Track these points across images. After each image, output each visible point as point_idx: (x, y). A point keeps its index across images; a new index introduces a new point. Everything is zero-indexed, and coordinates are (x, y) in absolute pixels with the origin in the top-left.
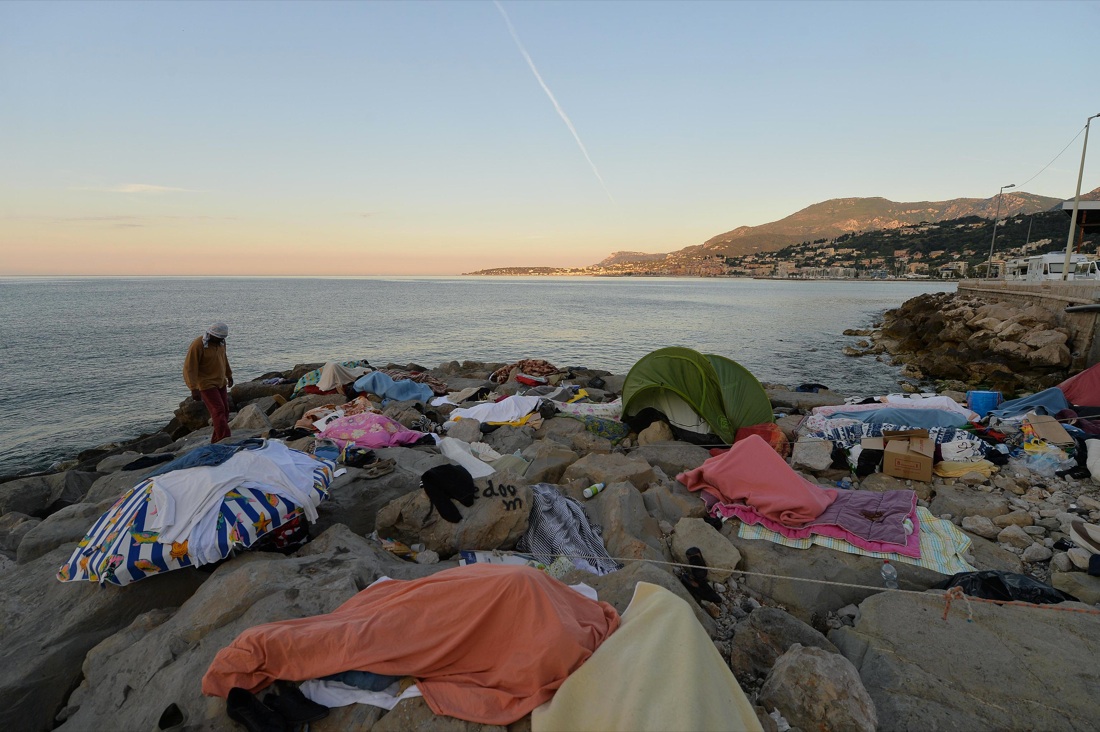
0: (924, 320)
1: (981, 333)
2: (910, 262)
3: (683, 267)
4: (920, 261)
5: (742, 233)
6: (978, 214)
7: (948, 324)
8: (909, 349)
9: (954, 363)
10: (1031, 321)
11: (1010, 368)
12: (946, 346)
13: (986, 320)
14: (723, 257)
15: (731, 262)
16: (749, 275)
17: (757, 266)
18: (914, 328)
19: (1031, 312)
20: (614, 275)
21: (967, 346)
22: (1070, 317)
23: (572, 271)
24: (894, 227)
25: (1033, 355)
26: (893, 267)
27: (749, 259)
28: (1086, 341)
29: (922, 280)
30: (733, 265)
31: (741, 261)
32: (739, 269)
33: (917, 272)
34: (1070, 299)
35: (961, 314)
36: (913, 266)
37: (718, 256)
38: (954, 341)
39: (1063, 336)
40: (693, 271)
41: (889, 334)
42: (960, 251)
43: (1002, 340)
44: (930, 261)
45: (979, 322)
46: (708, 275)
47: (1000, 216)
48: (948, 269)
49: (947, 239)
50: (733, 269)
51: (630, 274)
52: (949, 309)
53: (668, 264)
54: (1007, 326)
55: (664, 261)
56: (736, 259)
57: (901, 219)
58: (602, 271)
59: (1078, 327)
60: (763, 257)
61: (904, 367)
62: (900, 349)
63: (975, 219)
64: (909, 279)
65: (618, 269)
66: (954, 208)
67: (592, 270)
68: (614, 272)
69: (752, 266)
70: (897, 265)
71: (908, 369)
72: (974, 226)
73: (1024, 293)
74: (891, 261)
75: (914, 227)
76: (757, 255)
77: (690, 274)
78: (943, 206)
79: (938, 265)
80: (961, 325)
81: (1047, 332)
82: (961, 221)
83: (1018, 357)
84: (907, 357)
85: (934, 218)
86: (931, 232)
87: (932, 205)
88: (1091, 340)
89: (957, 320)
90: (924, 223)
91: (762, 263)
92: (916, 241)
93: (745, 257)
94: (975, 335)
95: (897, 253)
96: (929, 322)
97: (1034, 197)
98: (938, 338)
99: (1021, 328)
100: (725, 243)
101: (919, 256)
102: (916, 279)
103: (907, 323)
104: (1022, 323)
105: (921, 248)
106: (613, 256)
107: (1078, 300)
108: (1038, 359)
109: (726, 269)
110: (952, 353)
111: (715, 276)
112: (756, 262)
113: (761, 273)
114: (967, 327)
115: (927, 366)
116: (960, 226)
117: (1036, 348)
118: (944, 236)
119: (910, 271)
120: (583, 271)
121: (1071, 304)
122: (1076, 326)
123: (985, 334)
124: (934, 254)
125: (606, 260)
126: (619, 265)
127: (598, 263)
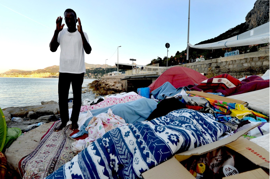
0: (97, 84)
1: (108, 85)
2: (92, 75)
4: (93, 75)
5: (55, 67)
6: (101, 67)
7: (102, 84)
8: (96, 90)
9: (105, 92)
10: (116, 82)
11: (115, 92)
12: (102, 89)
13: (108, 83)
18: (95, 86)
19: (115, 81)
21: (106, 88)
22: (121, 81)
24: (88, 68)
25: (117, 89)
26: (89, 76)
28: (124, 85)
29: (94, 79)
33: (93, 77)
34: (121, 78)
35: (104, 82)
36: (92, 76)
38: (104, 88)
39: (121, 85)
41: (90, 88)
42: (99, 74)
43: (112, 86)
44: (95, 75)
45: (107, 83)
47: (104, 68)
48: (98, 77)
49: (97, 72)
52: (101, 81)
54: (112, 83)
57: (89, 67)
58: (5, 75)
59: (123, 83)
61: (95, 94)
62: (94, 90)
63: (101, 68)
64: (92, 79)
66: (98, 66)
70: (90, 76)
71: (96, 94)
72: (101, 69)
73: (113, 78)
74: (88, 75)
75: (92, 69)
78: (96, 65)
79: (96, 76)
80: (104, 84)
81: (119, 84)
82: (99, 68)
83: (115, 89)
84: (95, 92)
85: (95, 67)
86: (94, 70)
87: (94, 65)
88: (125, 85)
89: (104, 83)
90: (93, 68)
92: (92, 71)
94: (107, 86)
95: (89, 74)
96: (98, 84)
97: (108, 65)
98: (101, 87)
99: (114, 84)
100: (50, 69)
101: (93, 74)
102: (93, 79)
103: (94, 85)
104: (114, 83)
105: (93, 73)
107: (122, 78)
108: (118, 89)
110: (104, 90)
114: (105, 84)
115: (100, 93)
116: (99, 69)
117: (117, 87)
118: (97, 71)
119: (92, 77)
121: (121, 79)
122: (122, 83)
123: (109, 86)
124: (96, 74)
125: (7, 72)
126: (13, 74)
127: (3, 73)
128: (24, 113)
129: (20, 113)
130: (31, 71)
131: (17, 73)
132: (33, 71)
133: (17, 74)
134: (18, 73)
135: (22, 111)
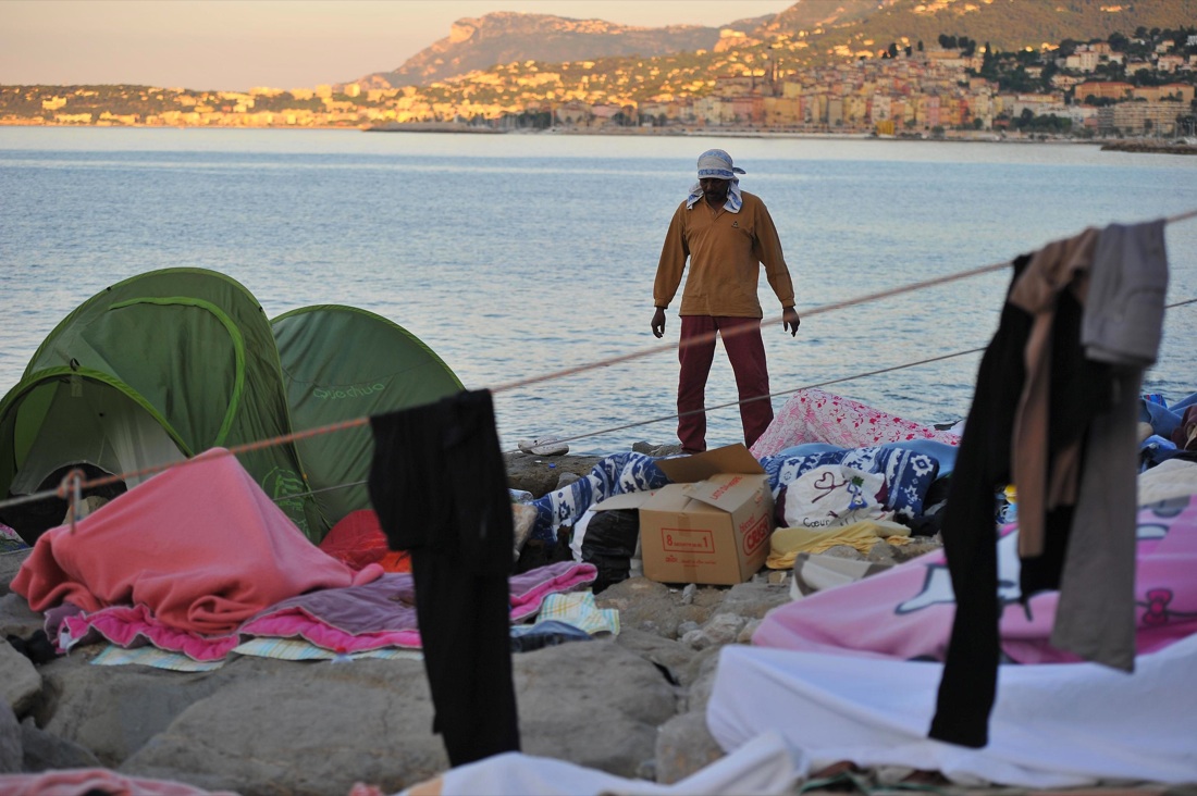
3: (791, 90)
14: (968, 48)
15: (1006, 73)
16: (1086, 134)
17: (1118, 90)
20: (472, 125)
23: (262, 103)
27: (1084, 61)
30: (1015, 84)
31: (1051, 69)
32: (1042, 105)
37: (946, 42)
40: (835, 108)
46: (906, 131)
50: (1017, 104)
51: (539, 120)
53: (722, 76)
55: (704, 61)
56: (1030, 58)
58: (410, 108)
60: (1143, 52)
65: (485, 95)
67: (362, 100)
68: (468, 109)
69: (1097, 90)
76: (1117, 43)
77: (825, 125)
91: (1144, 79)
93: (1067, 49)
106: (460, 35)
109: (985, 103)
111: (937, 134)
112: (1112, 73)
113: (1136, 123)
120: (315, 104)
125: (430, 55)
126: (493, 80)
127: (390, 69)
128: (545, 481)
129: (528, 475)
130: (712, 34)
131: (542, 70)
132: (736, 26)
133: (543, 78)
134: (556, 69)
135: (537, 469)
